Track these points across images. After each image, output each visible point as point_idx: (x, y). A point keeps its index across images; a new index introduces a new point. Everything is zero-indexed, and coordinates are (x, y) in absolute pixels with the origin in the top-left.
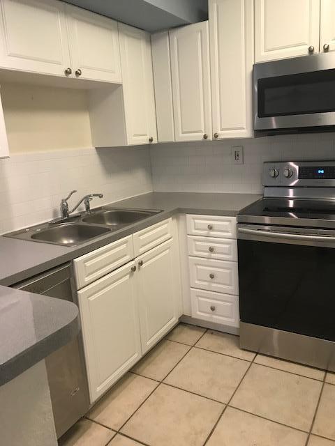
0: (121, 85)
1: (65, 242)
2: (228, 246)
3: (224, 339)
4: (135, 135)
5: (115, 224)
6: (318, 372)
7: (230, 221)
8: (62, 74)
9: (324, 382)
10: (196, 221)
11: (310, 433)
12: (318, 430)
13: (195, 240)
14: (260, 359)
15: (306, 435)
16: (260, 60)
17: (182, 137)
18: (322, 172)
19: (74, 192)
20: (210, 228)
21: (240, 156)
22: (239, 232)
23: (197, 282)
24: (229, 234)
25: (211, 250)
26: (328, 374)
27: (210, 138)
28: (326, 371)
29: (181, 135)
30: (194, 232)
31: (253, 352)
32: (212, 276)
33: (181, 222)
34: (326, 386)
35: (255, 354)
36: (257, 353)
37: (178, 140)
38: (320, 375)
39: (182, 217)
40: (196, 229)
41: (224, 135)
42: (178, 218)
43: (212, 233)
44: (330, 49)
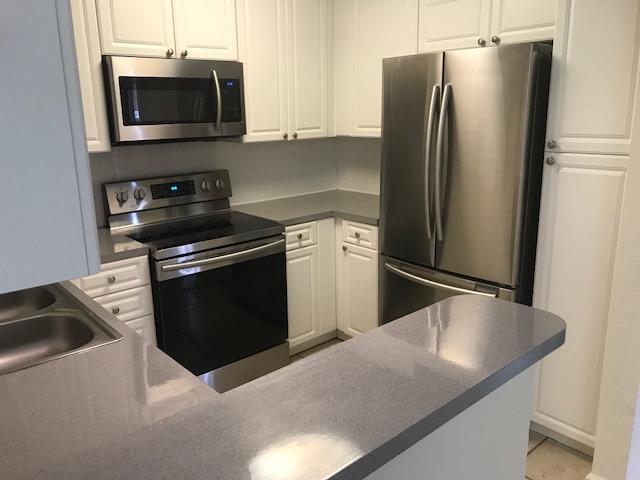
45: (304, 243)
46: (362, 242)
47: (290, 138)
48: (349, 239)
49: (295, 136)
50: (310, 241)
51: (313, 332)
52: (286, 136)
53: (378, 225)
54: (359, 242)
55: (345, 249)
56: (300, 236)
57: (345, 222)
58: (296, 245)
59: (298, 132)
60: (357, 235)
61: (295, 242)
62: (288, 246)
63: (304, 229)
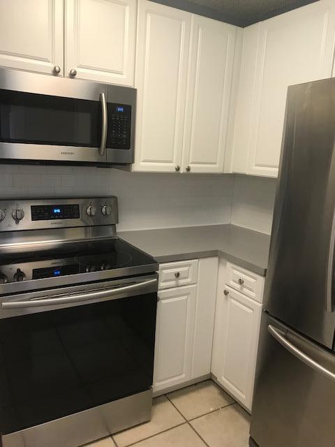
18: (59, 211)
22: (4, 309)
28: (111, 436)
45: (181, 282)
46: (245, 290)
47: (182, 171)
48: (232, 283)
49: (188, 169)
50: (189, 280)
51: (183, 376)
52: (178, 169)
53: (265, 276)
54: (242, 289)
55: (226, 293)
56: (178, 275)
57: (229, 265)
58: (173, 283)
59: (191, 165)
60: (241, 282)
61: (171, 280)
62: (161, 285)
63: (182, 267)
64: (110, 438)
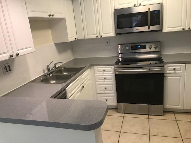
0: (65, 18)
1: (52, 82)
2: (111, 77)
3: (111, 110)
4: (71, 37)
5: (67, 73)
6: (146, 116)
7: (111, 67)
8: (48, 16)
9: (148, 118)
10: (98, 69)
11: (149, 135)
12: (152, 134)
13: (98, 76)
14: (126, 115)
15: (149, 136)
16: (116, 8)
17: (87, 37)
18: (140, 47)
19: (52, 62)
20: (104, 71)
21: (109, 43)
22: (115, 71)
23: (100, 91)
24: (111, 72)
25: (105, 79)
26: (149, 116)
27: (99, 37)
28: (148, 115)
29: (87, 36)
30: (98, 73)
31: (123, 113)
32: (106, 88)
33: (92, 70)
34: (150, 120)
35: (124, 114)
36: (124, 113)
37: (86, 38)
38: (147, 116)
39: (92, 68)
40: (98, 72)
41: (104, 35)
42: (91, 68)
43: (105, 72)
44: (141, 5)
45: (177, 72)
49: (189, 29)
50: (181, 71)
52: (184, 29)
63: (177, 67)
64: (148, 116)
